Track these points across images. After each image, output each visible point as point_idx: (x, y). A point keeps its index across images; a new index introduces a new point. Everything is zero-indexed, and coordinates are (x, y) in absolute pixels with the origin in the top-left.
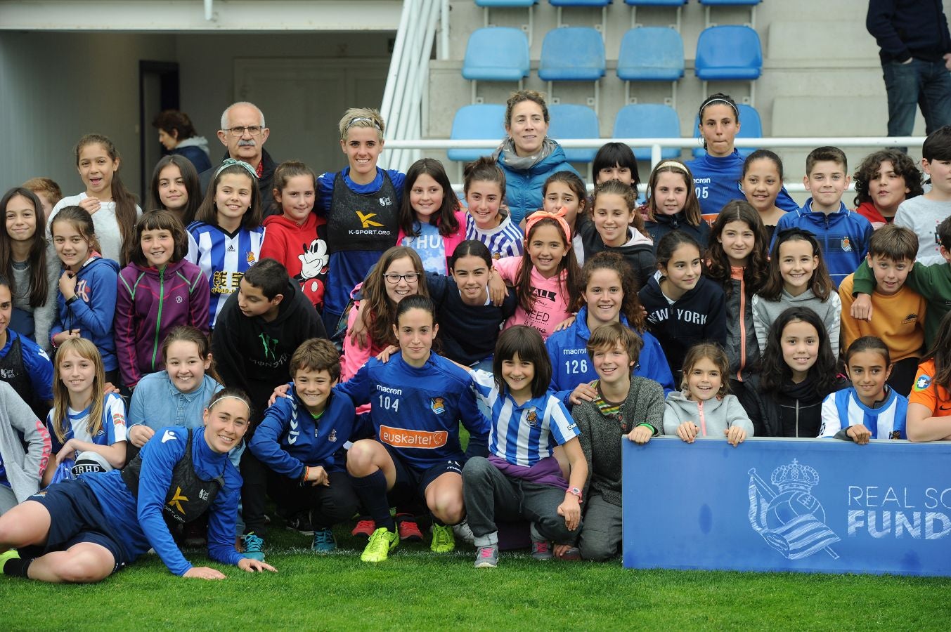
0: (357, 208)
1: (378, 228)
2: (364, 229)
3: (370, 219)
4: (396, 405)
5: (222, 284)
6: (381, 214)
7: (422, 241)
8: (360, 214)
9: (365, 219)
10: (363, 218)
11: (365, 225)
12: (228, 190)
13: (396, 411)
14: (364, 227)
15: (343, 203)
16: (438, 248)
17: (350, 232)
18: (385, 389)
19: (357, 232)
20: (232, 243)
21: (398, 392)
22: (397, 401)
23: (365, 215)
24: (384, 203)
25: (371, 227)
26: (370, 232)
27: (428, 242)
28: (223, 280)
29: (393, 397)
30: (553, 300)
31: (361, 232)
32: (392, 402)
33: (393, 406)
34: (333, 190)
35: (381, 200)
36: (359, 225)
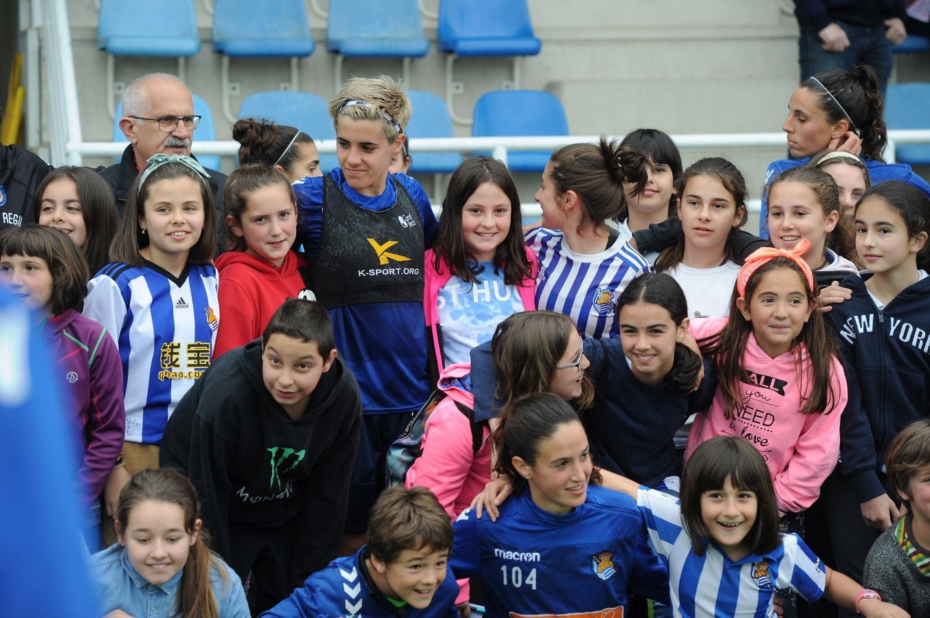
0: (368, 232)
1: (402, 264)
2: (382, 267)
3: (390, 250)
4: (532, 579)
5: (173, 364)
6: (404, 242)
7: (481, 291)
8: (373, 242)
9: (382, 251)
10: (379, 249)
11: (383, 261)
12: (165, 208)
13: (534, 588)
14: (382, 263)
15: (343, 225)
16: (509, 301)
17: (361, 273)
18: (510, 555)
19: (372, 272)
20: (181, 293)
21: (535, 556)
22: (533, 573)
23: (381, 244)
24: (406, 224)
25: (393, 263)
26: (392, 271)
27: (492, 291)
28: (175, 357)
29: (526, 567)
30: (782, 393)
31: (378, 271)
32: (525, 575)
33: (528, 582)
34: (324, 205)
35: (400, 218)
36: (373, 261)
